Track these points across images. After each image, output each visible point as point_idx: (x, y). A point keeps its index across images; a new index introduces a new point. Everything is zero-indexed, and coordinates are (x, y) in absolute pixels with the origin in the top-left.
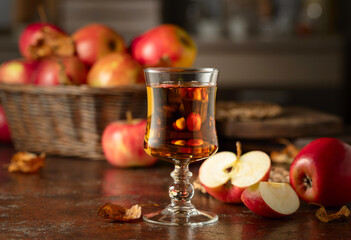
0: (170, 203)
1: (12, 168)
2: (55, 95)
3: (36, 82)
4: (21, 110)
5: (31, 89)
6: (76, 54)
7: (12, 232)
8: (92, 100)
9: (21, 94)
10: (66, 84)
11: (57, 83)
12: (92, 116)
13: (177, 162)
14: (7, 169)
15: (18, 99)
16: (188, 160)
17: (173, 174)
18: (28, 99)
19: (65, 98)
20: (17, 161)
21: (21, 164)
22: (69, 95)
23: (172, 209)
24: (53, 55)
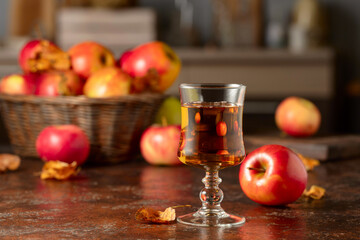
0: (201, 206)
1: (44, 175)
2: (55, 105)
3: (37, 93)
4: (22, 118)
5: (33, 99)
6: (71, 68)
7: (62, 233)
8: (89, 109)
9: (23, 103)
10: (65, 95)
11: (57, 94)
12: (89, 124)
13: (208, 169)
14: (39, 177)
15: (20, 109)
16: (218, 167)
17: (204, 180)
18: (29, 108)
19: (64, 107)
20: (47, 169)
21: (52, 172)
22: (68, 105)
23: (203, 212)
24: (51, 69)
